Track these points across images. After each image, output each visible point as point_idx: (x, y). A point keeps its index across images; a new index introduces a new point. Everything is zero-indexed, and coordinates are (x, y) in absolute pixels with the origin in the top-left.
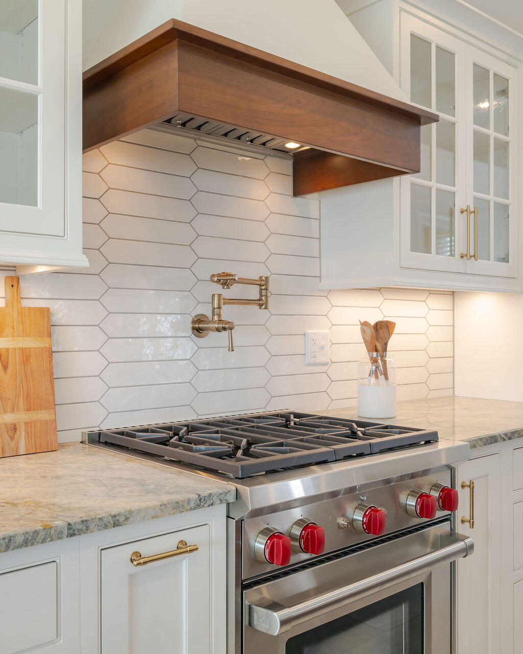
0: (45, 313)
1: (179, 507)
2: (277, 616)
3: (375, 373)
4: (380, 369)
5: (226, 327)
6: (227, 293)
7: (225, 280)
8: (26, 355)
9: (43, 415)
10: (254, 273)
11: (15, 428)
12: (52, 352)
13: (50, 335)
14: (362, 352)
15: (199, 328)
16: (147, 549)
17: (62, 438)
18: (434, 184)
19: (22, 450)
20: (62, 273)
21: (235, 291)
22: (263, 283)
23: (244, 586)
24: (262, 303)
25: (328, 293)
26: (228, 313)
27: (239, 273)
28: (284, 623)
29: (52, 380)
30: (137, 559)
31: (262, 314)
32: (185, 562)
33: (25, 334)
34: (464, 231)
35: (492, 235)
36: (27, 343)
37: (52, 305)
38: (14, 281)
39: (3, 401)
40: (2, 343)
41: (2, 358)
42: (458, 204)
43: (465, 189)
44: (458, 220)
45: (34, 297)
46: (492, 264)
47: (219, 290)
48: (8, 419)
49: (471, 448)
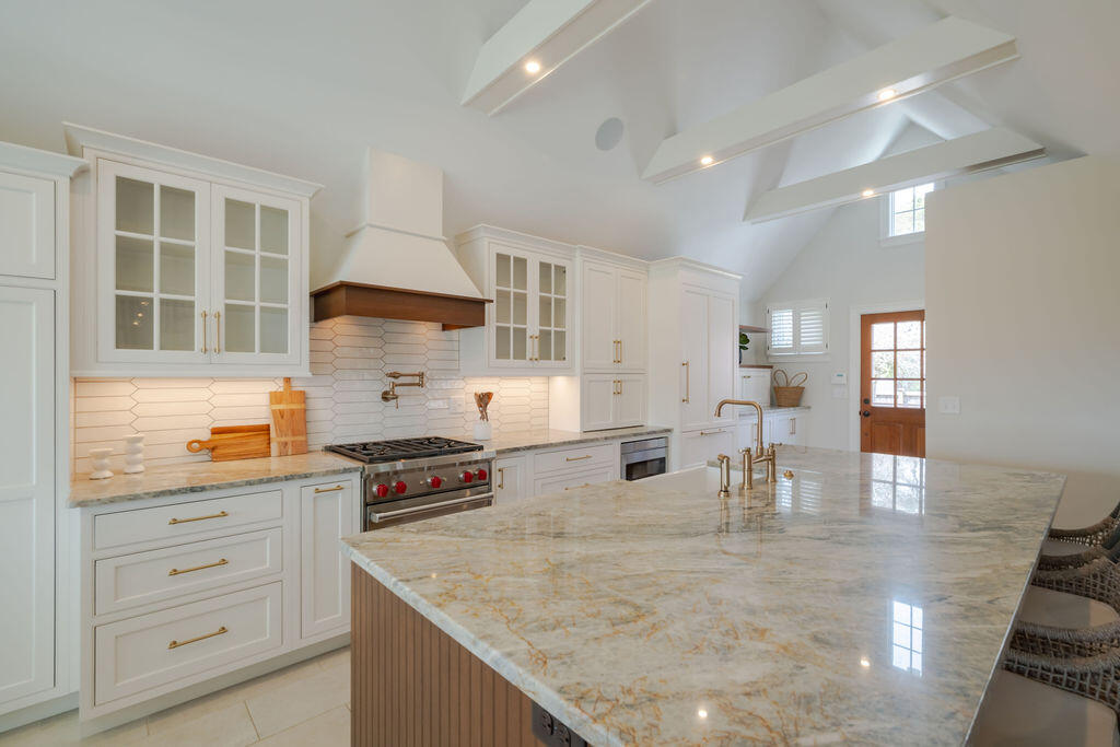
0: (303, 393)
1: (335, 472)
2: (378, 515)
3: (483, 418)
4: (484, 416)
5: (396, 397)
6: (397, 381)
7: (395, 375)
8: (292, 412)
9: (302, 438)
10: (416, 370)
11: (286, 444)
12: (305, 410)
13: (304, 402)
14: (475, 407)
15: (385, 397)
16: (321, 488)
17: (311, 448)
18: (512, 326)
19: (290, 453)
21: (403, 380)
22: (421, 375)
23: (366, 505)
24: (420, 385)
25: (463, 378)
26: (398, 390)
27: (402, 372)
28: (380, 518)
29: (306, 422)
30: (317, 491)
31: (419, 391)
32: (340, 493)
33: (292, 403)
34: (532, 347)
35: (552, 348)
36: (294, 407)
37: (306, 389)
38: (288, 380)
39: (281, 432)
40: (281, 407)
41: (282, 414)
42: (529, 334)
43: (533, 326)
44: (528, 341)
45: (297, 386)
46: (552, 363)
47: (393, 380)
48: (283, 439)
49: (498, 452)
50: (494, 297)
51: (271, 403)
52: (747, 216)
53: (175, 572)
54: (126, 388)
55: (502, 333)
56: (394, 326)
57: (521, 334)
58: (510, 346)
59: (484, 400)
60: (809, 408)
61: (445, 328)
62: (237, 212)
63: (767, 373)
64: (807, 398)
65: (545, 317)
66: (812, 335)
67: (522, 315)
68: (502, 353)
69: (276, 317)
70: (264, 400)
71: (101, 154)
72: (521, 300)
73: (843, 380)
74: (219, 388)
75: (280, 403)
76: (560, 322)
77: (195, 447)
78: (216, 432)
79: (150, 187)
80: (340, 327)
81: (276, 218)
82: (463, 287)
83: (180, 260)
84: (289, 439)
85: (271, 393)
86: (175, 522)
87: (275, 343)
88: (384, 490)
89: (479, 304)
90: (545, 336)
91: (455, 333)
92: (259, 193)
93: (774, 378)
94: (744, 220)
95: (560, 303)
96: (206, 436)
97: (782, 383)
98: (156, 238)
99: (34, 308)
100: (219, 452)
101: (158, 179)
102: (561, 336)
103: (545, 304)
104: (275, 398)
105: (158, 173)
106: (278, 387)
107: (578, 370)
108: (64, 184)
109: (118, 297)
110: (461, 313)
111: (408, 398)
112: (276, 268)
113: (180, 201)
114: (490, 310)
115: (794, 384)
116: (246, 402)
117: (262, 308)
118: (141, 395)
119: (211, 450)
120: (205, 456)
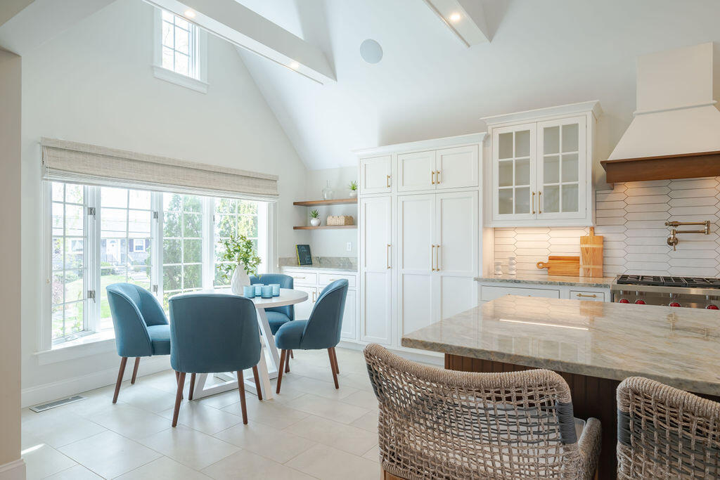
0: (603, 237)
5: (684, 242)
7: (675, 224)
8: (594, 250)
9: (599, 267)
10: (701, 220)
11: (589, 270)
12: (604, 249)
13: (604, 244)
19: (591, 276)
21: (679, 228)
22: (708, 224)
24: (708, 232)
26: (681, 237)
27: (682, 222)
29: (604, 257)
33: (594, 243)
36: (595, 246)
37: (604, 235)
38: (592, 229)
39: (586, 262)
40: (587, 246)
41: (587, 250)
45: (599, 233)
47: (674, 228)
48: (587, 266)
51: (581, 243)
54: (511, 234)
56: (677, 184)
62: (550, 133)
69: (571, 191)
70: (578, 241)
71: (494, 126)
74: (554, 233)
75: (586, 243)
77: (541, 265)
78: (551, 258)
79: (511, 135)
80: (630, 192)
81: (572, 130)
83: (524, 166)
84: (591, 267)
85: (581, 237)
92: (561, 119)
96: (546, 260)
98: (514, 159)
99: (472, 199)
100: (552, 269)
101: (513, 129)
104: (584, 240)
105: (514, 126)
106: (586, 233)
108: (481, 144)
109: (500, 190)
112: (572, 161)
113: (524, 137)
116: (568, 242)
117: (563, 186)
118: (519, 237)
119: (549, 268)
120: (545, 272)
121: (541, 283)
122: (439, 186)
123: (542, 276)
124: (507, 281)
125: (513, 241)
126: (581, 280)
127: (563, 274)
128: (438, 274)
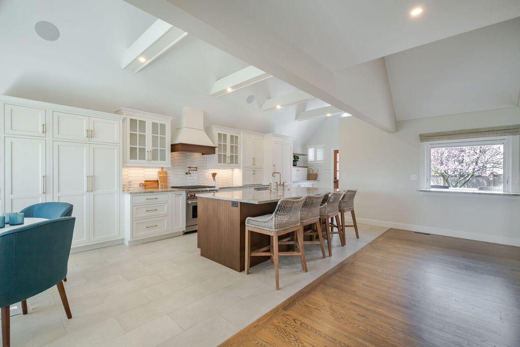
0: (166, 172)
1: (180, 191)
4: (214, 180)
5: (190, 174)
7: (190, 167)
8: (164, 177)
9: (166, 184)
10: (195, 166)
12: (167, 177)
13: (166, 174)
14: (212, 177)
15: (187, 174)
17: (168, 187)
18: (222, 154)
19: (163, 188)
20: (167, 168)
21: (191, 169)
22: (196, 168)
23: (187, 199)
24: (196, 170)
25: (208, 169)
26: (190, 172)
27: (192, 166)
29: (167, 180)
30: (176, 195)
31: (196, 172)
32: (181, 196)
34: (228, 160)
35: (234, 160)
36: (164, 175)
38: (162, 168)
39: (161, 182)
41: (161, 177)
42: (227, 156)
43: (228, 154)
44: (227, 158)
45: (165, 170)
46: (234, 165)
47: (189, 169)
48: (162, 184)
49: (219, 188)
50: (217, 146)
51: (159, 174)
52: (296, 118)
53: (147, 211)
55: (220, 155)
57: (225, 156)
58: (222, 160)
59: (214, 175)
60: (319, 181)
61: (203, 154)
62: (155, 125)
63: (306, 169)
64: (319, 177)
65: (232, 151)
66: (320, 157)
67: (225, 150)
68: (220, 161)
69: (163, 152)
70: (157, 173)
71: (127, 114)
72: (225, 146)
73: (329, 171)
75: (160, 174)
76: (236, 152)
77: (141, 185)
78: (146, 181)
79: (137, 120)
81: (163, 126)
82: (209, 143)
83: (143, 137)
85: (158, 171)
86: (147, 199)
87: (163, 158)
88: (191, 196)
89: (214, 148)
90: (232, 156)
91: (205, 156)
92: (159, 120)
93: (308, 171)
94: (296, 120)
95: (236, 147)
96: (143, 182)
97: (311, 173)
98: (138, 133)
99: (116, 150)
100: (147, 186)
101: (138, 119)
102: (237, 157)
103: (232, 147)
104: (159, 173)
105: (138, 117)
106: (160, 170)
107: (242, 167)
108: (121, 121)
109: (131, 147)
110: (208, 150)
111: (194, 174)
112: (163, 139)
113: (143, 123)
114: (217, 149)
115: (314, 173)
116: (152, 174)
117: (160, 150)
118: (129, 171)
119: (145, 186)
120: (143, 188)
121: (140, 193)
122: (91, 139)
123: (142, 189)
124: (147, 192)
125: (127, 173)
126: (160, 190)
127: (152, 188)
128: (92, 194)
